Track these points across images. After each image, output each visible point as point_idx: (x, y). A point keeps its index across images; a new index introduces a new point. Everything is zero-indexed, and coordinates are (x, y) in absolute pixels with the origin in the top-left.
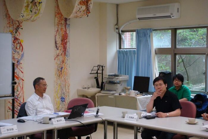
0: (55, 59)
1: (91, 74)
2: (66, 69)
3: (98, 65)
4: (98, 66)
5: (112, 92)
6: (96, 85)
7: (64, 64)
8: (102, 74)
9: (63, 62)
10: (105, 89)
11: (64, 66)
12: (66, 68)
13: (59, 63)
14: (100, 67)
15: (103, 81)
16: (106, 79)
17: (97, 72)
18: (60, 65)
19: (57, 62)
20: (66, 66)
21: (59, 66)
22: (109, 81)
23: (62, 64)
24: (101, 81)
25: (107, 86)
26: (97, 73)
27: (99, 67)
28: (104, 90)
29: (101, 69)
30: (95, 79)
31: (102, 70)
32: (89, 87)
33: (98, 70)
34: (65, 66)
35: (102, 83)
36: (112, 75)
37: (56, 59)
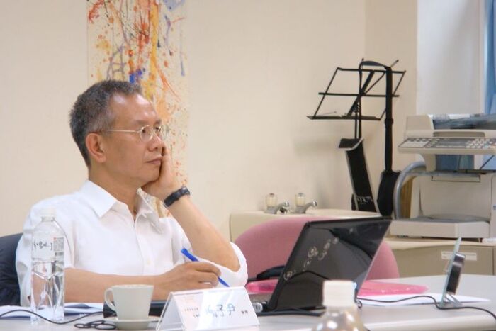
0: (91, 16)
1: (315, 117)
2: (159, 82)
3: (363, 63)
4: (360, 71)
5: (461, 229)
6: (349, 190)
7: (148, 47)
8: (389, 122)
9: (143, 35)
10: (414, 211)
11: (147, 66)
12: (164, 79)
13: (119, 41)
14: (372, 73)
15: (395, 168)
16: (422, 144)
17: (356, 107)
18: (126, 58)
19: (108, 37)
20: (161, 64)
21: (117, 59)
22: (439, 158)
23: (135, 48)
24: (383, 168)
25: (425, 192)
26: (355, 113)
27: (365, 75)
28: (405, 215)
29: (381, 88)
30: (343, 153)
31: (389, 95)
32: (302, 201)
33: (362, 92)
34: (153, 59)
35: (389, 176)
36: (453, 124)
37: (101, 11)
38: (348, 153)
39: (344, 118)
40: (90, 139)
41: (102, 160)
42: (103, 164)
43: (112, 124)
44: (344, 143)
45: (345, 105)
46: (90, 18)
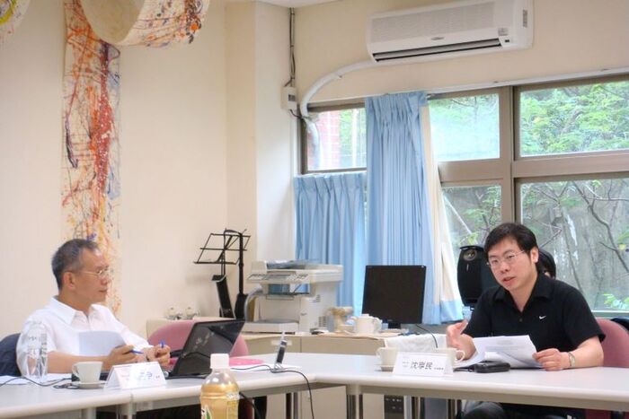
0: (64, 203)
1: (198, 263)
2: (104, 241)
3: (226, 231)
4: (224, 235)
5: (283, 328)
6: (218, 305)
7: (98, 221)
8: (241, 265)
9: (95, 214)
10: (256, 318)
11: (98, 233)
12: (107, 241)
13: (80, 218)
14: (231, 236)
15: (245, 292)
16: (260, 278)
17: (222, 256)
18: (85, 228)
19: (74, 216)
20: (105, 231)
21: (79, 229)
22: (270, 286)
23: (90, 222)
24: (238, 292)
25: (263, 306)
26: (221, 260)
27: (227, 238)
28: (251, 320)
29: (236, 245)
30: (214, 285)
31: (241, 250)
32: (190, 312)
33: (226, 248)
34: (101, 229)
35: (242, 297)
36: (278, 266)
37: (70, 200)
38: (218, 284)
39: (215, 263)
40: (66, 275)
41: (73, 288)
42: (74, 292)
43: (81, 268)
44: (215, 278)
45: (215, 255)
46: (63, 204)
